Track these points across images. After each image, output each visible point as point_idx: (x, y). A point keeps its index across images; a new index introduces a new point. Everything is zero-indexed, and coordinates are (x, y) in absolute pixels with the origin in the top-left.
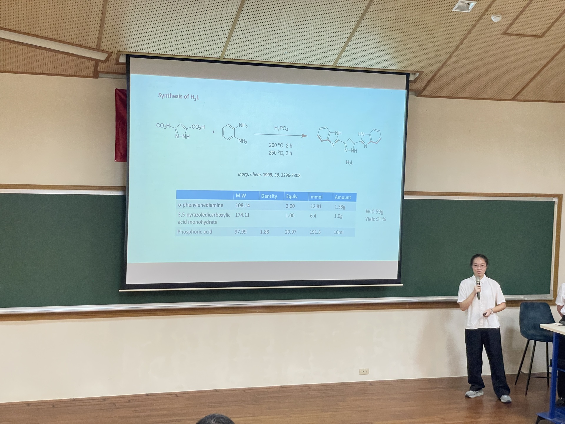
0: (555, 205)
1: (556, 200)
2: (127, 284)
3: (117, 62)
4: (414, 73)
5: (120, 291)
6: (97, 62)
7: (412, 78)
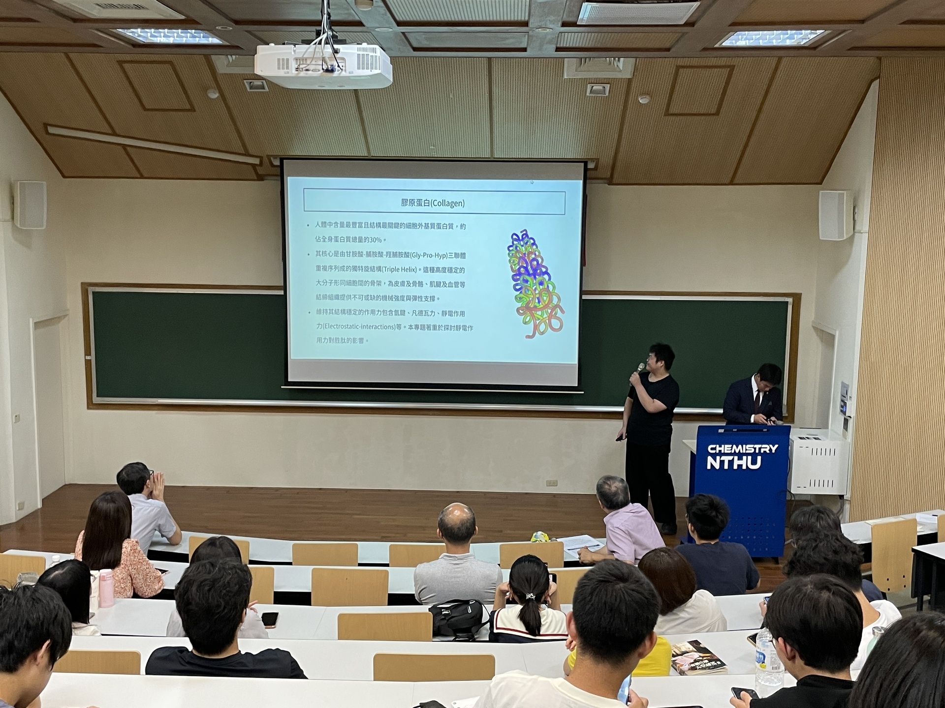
0: (789, 306)
1: (790, 300)
2: (289, 381)
3: (273, 165)
4: (592, 160)
5: (282, 387)
6: (254, 166)
7: (591, 166)
